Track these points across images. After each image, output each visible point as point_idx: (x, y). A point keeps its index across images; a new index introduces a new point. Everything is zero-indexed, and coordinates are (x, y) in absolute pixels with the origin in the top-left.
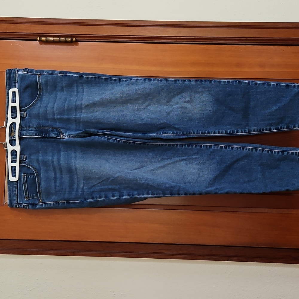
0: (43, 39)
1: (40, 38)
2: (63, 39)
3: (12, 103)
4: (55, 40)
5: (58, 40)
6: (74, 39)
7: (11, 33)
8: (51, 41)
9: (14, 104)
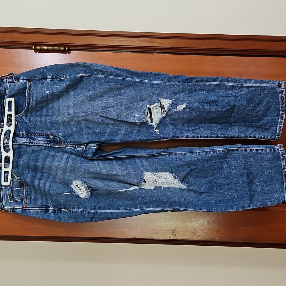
0: (38, 48)
1: (35, 47)
2: (56, 48)
3: (8, 111)
4: (49, 49)
5: (51, 49)
6: (67, 48)
7: (7, 42)
8: (45, 50)
9: (10, 113)
